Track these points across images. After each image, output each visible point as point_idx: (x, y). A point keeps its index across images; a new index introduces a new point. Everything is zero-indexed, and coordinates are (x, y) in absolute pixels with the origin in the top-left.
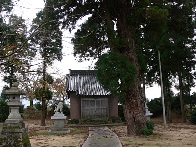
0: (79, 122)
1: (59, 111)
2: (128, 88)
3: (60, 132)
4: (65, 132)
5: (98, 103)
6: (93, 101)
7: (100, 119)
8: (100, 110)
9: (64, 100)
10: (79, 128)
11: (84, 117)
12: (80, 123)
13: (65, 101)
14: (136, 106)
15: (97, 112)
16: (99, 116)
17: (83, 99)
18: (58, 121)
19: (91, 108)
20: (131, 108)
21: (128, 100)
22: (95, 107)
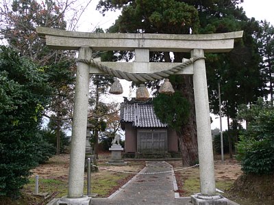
0: (134, 156)
1: (116, 143)
2: (183, 122)
3: (117, 164)
4: (122, 164)
5: (156, 136)
6: (151, 133)
7: (158, 152)
8: (158, 144)
9: (115, 132)
10: (135, 161)
11: (140, 150)
12: (136, 156)
13: (117, 132)
14: (191, 139)
15: (155, 145)
16: (157, 150)
17: (139, 131)
18: (116, 153)
19: (148, 140)
20: (185, 141)
21: (183, 133)
22: (152, 140)
